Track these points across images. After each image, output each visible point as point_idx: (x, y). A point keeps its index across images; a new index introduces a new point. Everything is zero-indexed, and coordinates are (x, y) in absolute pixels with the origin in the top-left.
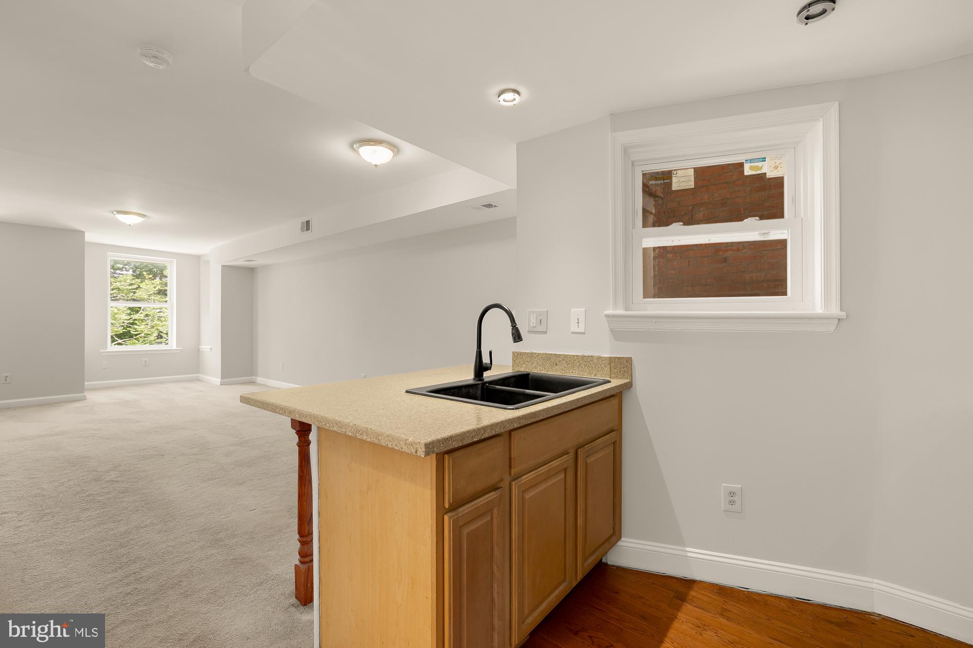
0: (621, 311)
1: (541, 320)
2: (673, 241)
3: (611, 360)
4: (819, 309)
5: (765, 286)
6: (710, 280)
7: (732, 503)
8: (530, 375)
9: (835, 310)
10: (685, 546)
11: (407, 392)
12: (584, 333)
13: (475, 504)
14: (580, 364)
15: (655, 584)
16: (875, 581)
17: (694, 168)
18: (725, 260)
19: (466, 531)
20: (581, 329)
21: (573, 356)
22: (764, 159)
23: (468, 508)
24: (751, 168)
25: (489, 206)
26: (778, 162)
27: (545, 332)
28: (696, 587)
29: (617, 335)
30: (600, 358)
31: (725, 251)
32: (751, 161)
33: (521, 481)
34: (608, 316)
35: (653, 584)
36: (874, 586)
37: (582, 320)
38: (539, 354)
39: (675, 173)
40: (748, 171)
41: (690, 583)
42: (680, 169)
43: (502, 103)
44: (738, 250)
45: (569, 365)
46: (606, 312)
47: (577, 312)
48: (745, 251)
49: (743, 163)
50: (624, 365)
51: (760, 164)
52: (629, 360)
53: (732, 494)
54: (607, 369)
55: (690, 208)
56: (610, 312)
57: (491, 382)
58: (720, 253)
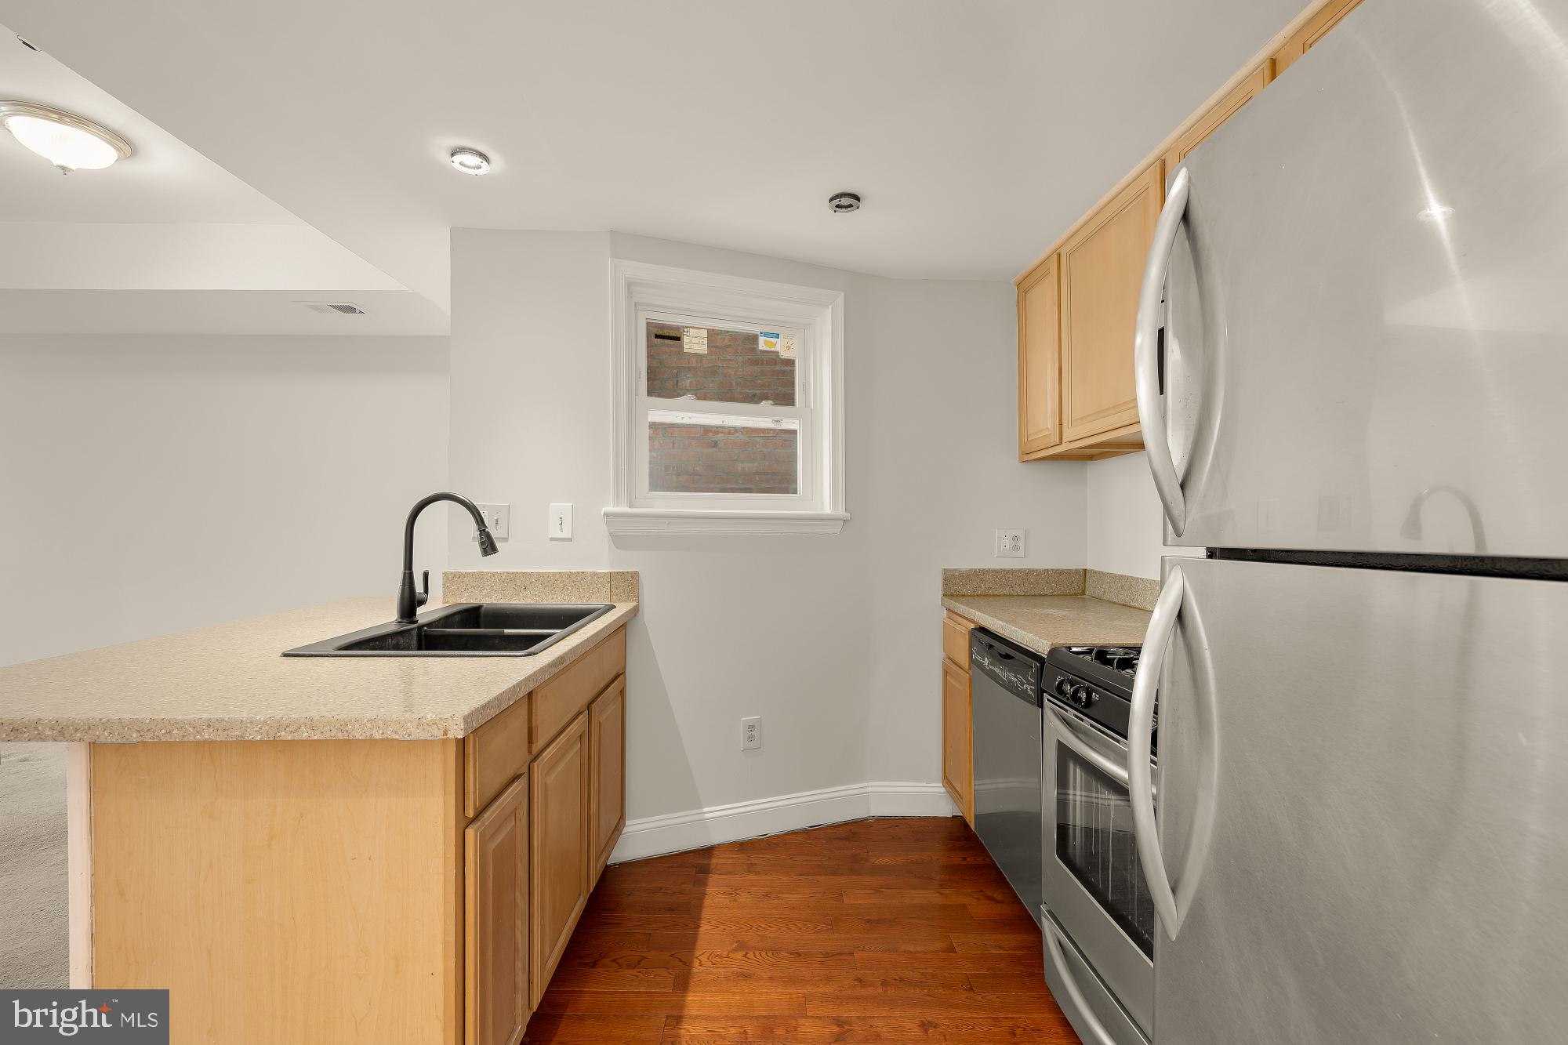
0: (624, 509)
1: (497, 521)
2: (683, 418)
3: (611, 576)
4: (827, 510)
5: (757, 479)
6: (698, 468)
7: (751, 738)
8: (483, 608)
9: (841, 512)
10: (701, 808)
11: (286, 655)
12: (570, 540)
13: (499, 806)
14: (565, 586)
15: (672, 867)
16: (871, 784)
17: (708, 330)
18: (715, 444)
19: (492, 847)
20: (566, 534)
21: (553, 574)
22: (777, 336)
23: (494, 812)
24: (766, 342)
25: (349, 309)
26: (791, 342)
27: (505, 538)
28: (716, 853)
29: (619, 541)
30: (596, 574)
31: (716, 433)
32: (766, 334)
33: (542, 760)
34: (607, 515)
35: (669, 867)
36: (870, 789)
37: (567, 520)
38: (494, 574)
39: (686, 330)
40: (763, 344)
41: (708, 851)
42: (691, 327)
43: (456, 165)
44: (730, 433)
45: (547, 588)
46: (604, 510)
47: (560, 507)
48: (737, 435)
49: (757, 335)
50: (627, 583)
51: (773, 340)
52: (635, 575)
53: (751, 728)
54: (606, 589)
55: (675, 371)
56: (610, 508)
57: (430, 625)
58: (710, 435)
